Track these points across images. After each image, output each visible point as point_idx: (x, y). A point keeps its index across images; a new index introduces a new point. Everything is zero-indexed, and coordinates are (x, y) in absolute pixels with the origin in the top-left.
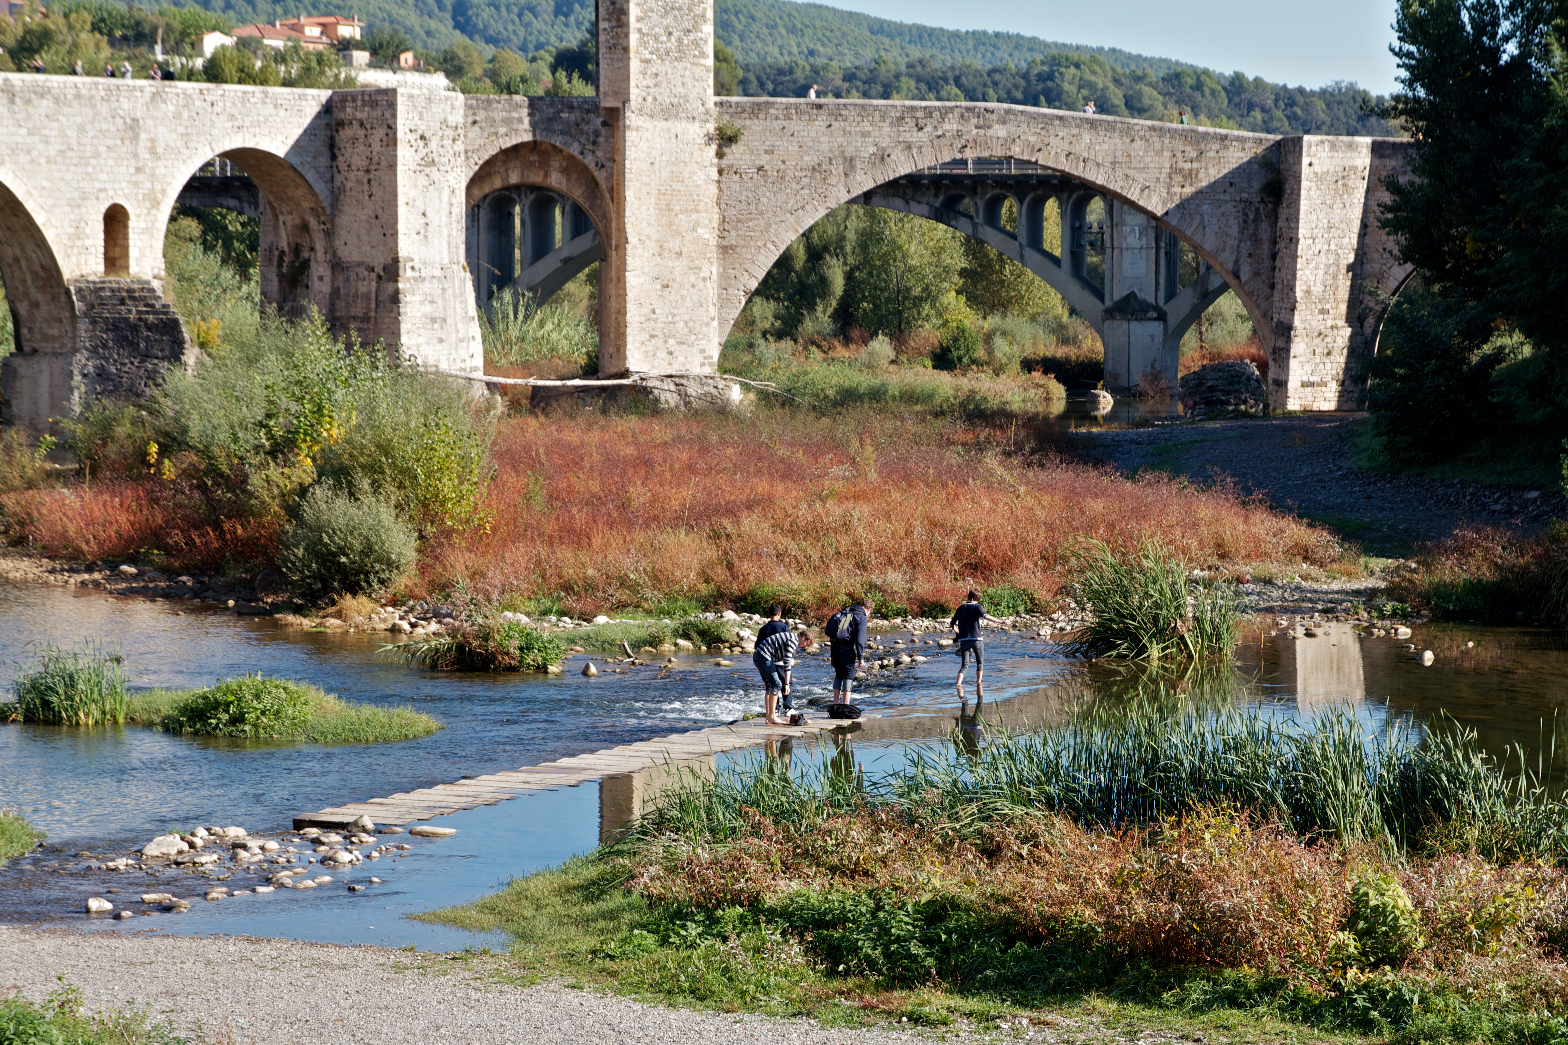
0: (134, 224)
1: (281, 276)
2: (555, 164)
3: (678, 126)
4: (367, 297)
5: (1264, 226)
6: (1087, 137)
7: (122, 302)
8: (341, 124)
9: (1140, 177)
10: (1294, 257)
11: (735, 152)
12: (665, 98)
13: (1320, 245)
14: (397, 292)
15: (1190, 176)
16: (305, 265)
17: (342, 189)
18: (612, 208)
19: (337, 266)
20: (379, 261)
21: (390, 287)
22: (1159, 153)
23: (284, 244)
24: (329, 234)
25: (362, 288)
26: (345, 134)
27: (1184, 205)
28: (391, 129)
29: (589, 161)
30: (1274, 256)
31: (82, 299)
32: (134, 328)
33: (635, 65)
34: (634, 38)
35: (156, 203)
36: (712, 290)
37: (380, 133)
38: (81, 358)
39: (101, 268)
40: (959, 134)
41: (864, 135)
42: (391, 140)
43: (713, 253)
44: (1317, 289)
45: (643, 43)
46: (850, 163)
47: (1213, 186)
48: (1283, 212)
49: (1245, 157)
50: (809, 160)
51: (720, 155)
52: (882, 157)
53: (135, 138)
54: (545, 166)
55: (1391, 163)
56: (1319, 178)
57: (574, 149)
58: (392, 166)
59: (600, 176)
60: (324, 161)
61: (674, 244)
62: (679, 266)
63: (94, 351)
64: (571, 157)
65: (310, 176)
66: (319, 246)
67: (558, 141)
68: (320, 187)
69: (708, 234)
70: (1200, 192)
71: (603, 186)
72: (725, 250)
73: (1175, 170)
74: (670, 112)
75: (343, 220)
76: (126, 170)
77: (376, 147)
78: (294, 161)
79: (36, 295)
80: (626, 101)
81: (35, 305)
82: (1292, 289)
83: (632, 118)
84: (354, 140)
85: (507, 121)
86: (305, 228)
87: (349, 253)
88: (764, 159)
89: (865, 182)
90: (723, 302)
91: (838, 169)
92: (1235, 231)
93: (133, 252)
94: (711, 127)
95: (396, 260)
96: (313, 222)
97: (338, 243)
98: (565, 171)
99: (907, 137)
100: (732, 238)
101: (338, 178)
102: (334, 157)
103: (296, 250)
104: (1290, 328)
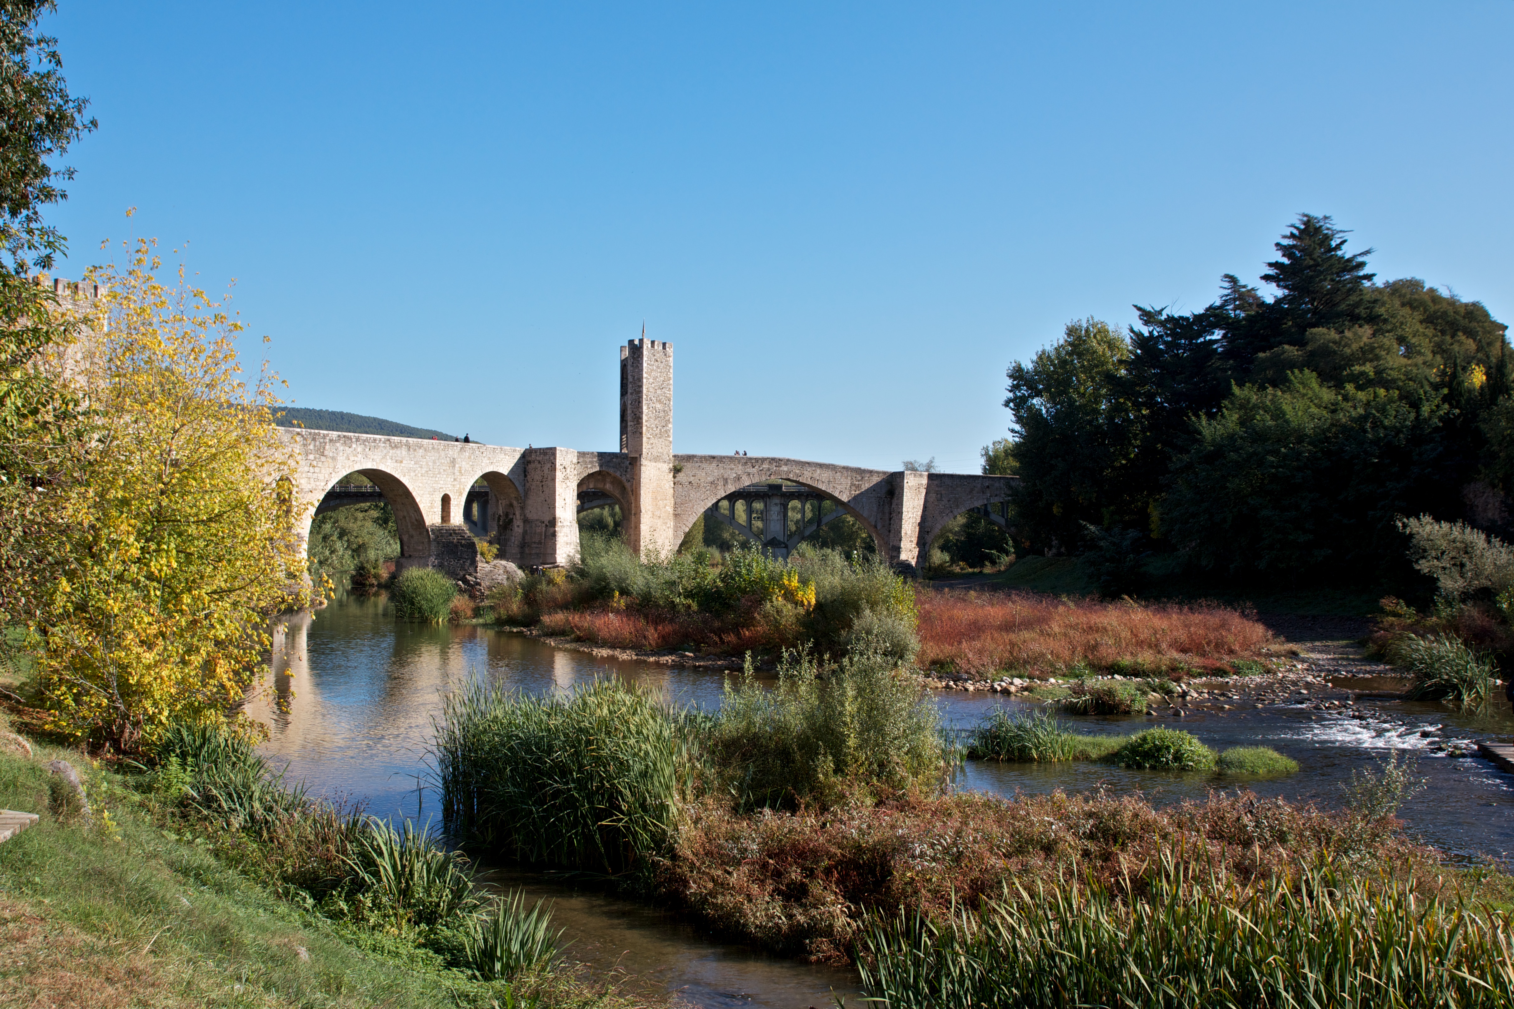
0: (453, 502)
1: (499, 526)
2: (608, 480)
3: (660, 465)
4: (541, 534)
5: (887, 507)
6: (818, 471)
7: (451, 535)
8: (529, 462)
9: (839, 487)
10: (901, 519)
11: (681, 476)
12: (655, 454)
13: (910, 515)
14: (555, 531)
15: (858, 487)
16: (511, 520)
17: (529, 489)
18: (633, 498)
19: (526, 521)
20: (547, 518)
21: (552, 530)
22: (846, 478)
23: (501, 512)
24: (523, 508)
25: (538, 530)
26: (531, 466)
27: (856, 498)
28: (554, 464)
29: (624, 479)
30: (890, 519)
31: (433, 533)
32: (456, 546)
33: (645, 439)
34: (644, 428)
35: (461, 494)
36: (670, 533)
37: (549, 465)
38: (432, 559)
39: (440, 521)
40: (769, 470)
41: (732, 469)
42: (553, 469)
43: (671, 517)
44: (909, 532)
45: (648, 431)
46: (726, 481)
47: (867, 491)
48: (895, 501)
49: (879, 479)
50: (710, 479)
51: (674, 477)
52: (738, 478)
53: (454, 466)
54: (604, 481)
55: (936, 482)
56: (910, 488)
57: (618, 474)
58: (554, 479)
59: (627, 485)
60: (522, 477)
61: (658, 513)
62: (659, 522)
63: (438, 556)
64: (615, 478)
65: (517, 484)
66: (518, 513)
67: (611, 471)
68: (520, 488)
69: (670, 509)
70: (862, 493)
71: (629, 489)
72: (676, 515)
73: (852, 485)
74: (656, 459)
75: (530, 502)
76: (450, 479)
77: (546, 471)
78: (511, 477)
79: (412, 532)
80: (641, 455)
81: (412, 537)
82: (900, 532)
83: (644, 462)
84: (535, 469)
85: (591, 462)
86: (511, 505)
87: (531, 516)
88: (692, 479)
89: (731, 488)
90: (675, 536)
91: (721, 483)
92: (875, 509)
93: (452, 514)
94: (671, 465)
95: (554, 518)
96: (515, 503)
97: (527, 512)
98: (612, 483)
99: (748, 470)
100: (679, 511)
101: (528, 485)
102: (525, 476)
103: (507, 515)
104: (900, 548)
